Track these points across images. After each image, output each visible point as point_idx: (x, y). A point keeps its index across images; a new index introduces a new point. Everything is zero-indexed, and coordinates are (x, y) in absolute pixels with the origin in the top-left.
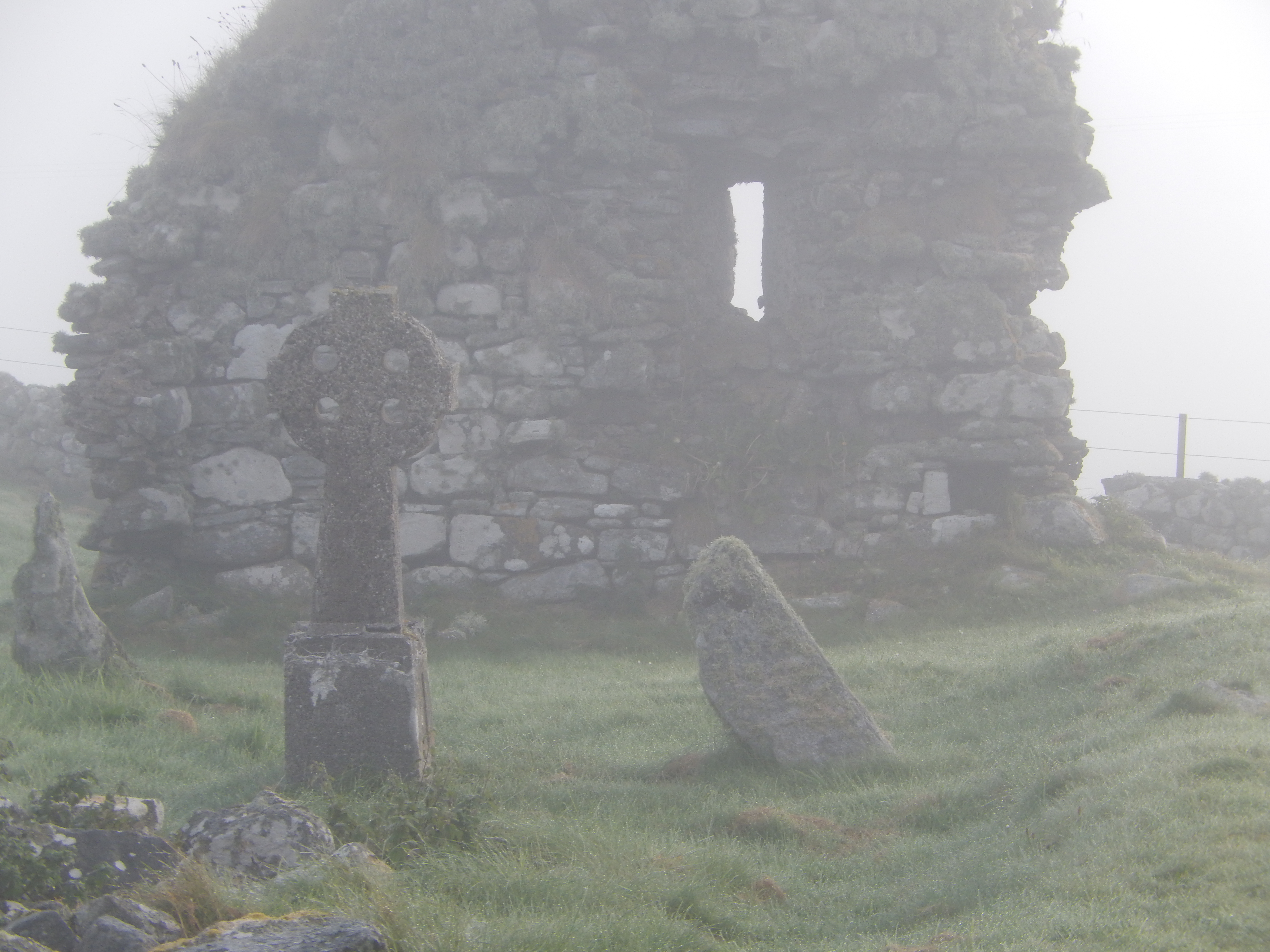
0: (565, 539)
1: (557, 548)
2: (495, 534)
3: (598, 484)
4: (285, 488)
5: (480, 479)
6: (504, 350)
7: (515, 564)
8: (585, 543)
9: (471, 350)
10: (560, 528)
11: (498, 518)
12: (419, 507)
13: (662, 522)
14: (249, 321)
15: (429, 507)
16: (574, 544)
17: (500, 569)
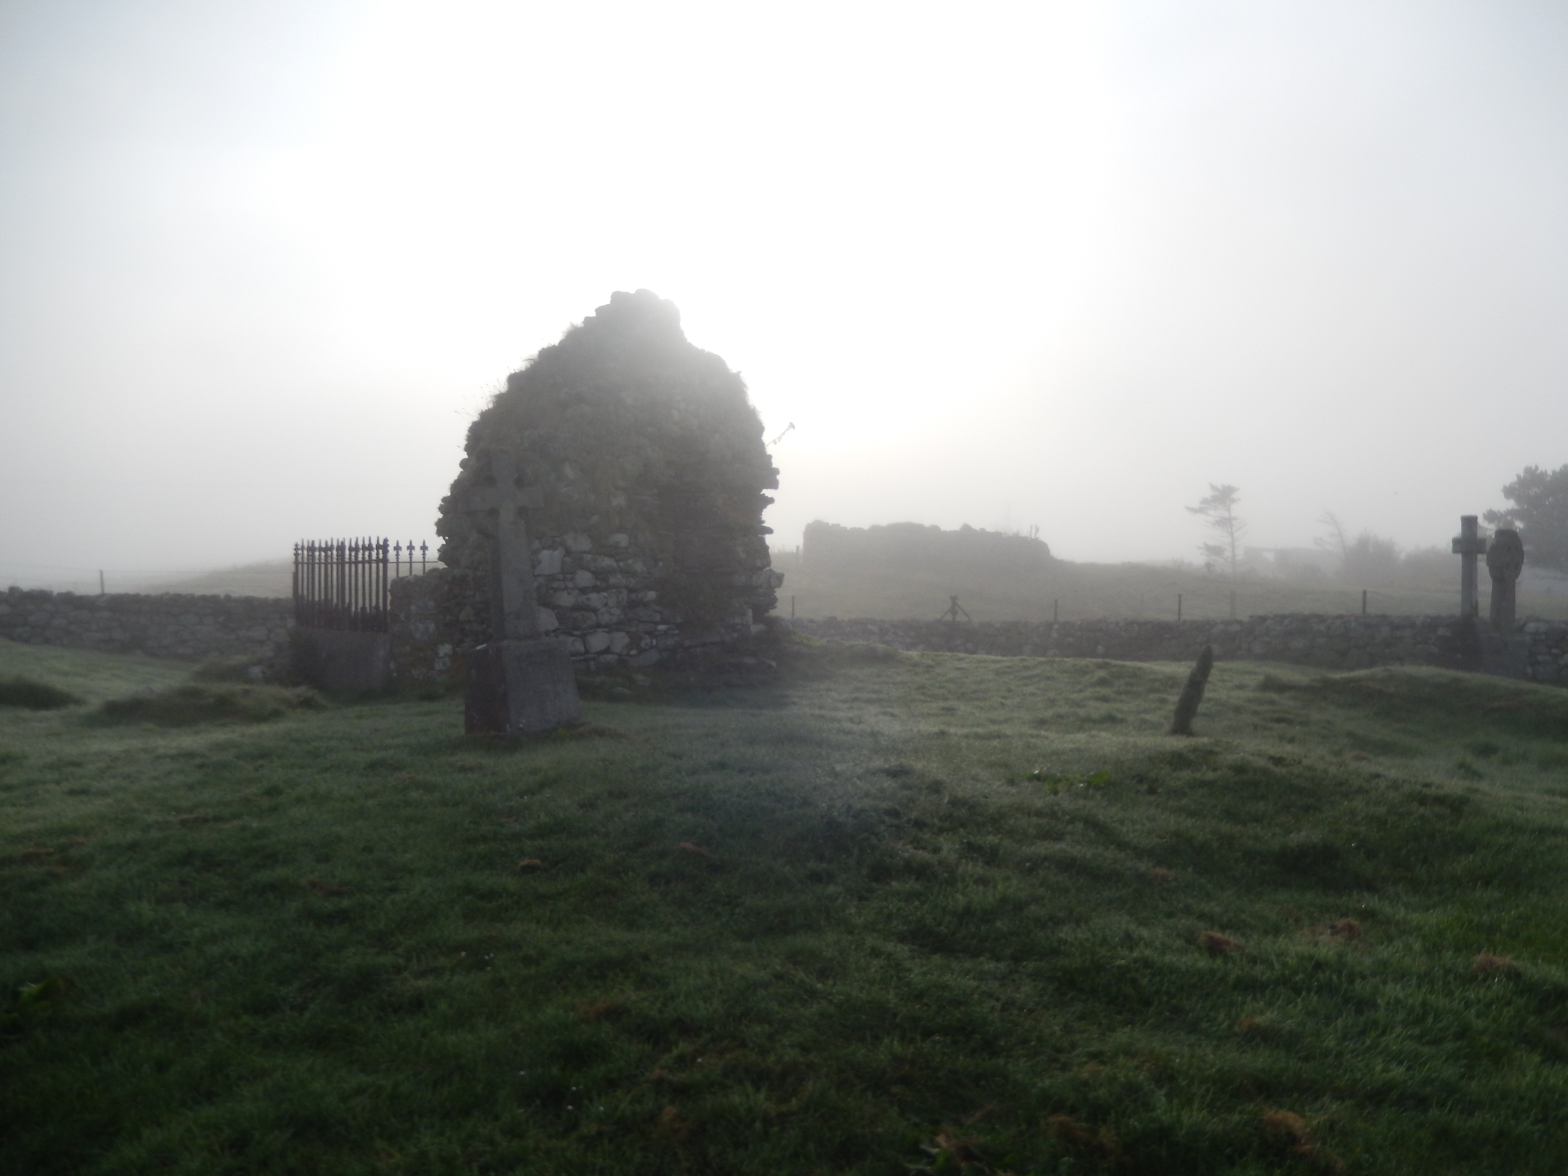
0: (648, 641)
1: (646, 644)
2: (627, 640)
3: (658, 617)
4: (556, 624)
5: (622, 617)
6: (630, 562)
7: (633, 652)
8: (654, 642)
9: (617, 561)
10: (647, 636)
11: (628, 633)
12: (601, 630)
13: (677, 632)
14: (544, 548)
15: (604, 630)
16: (651, 643)
17: (628, 655)
